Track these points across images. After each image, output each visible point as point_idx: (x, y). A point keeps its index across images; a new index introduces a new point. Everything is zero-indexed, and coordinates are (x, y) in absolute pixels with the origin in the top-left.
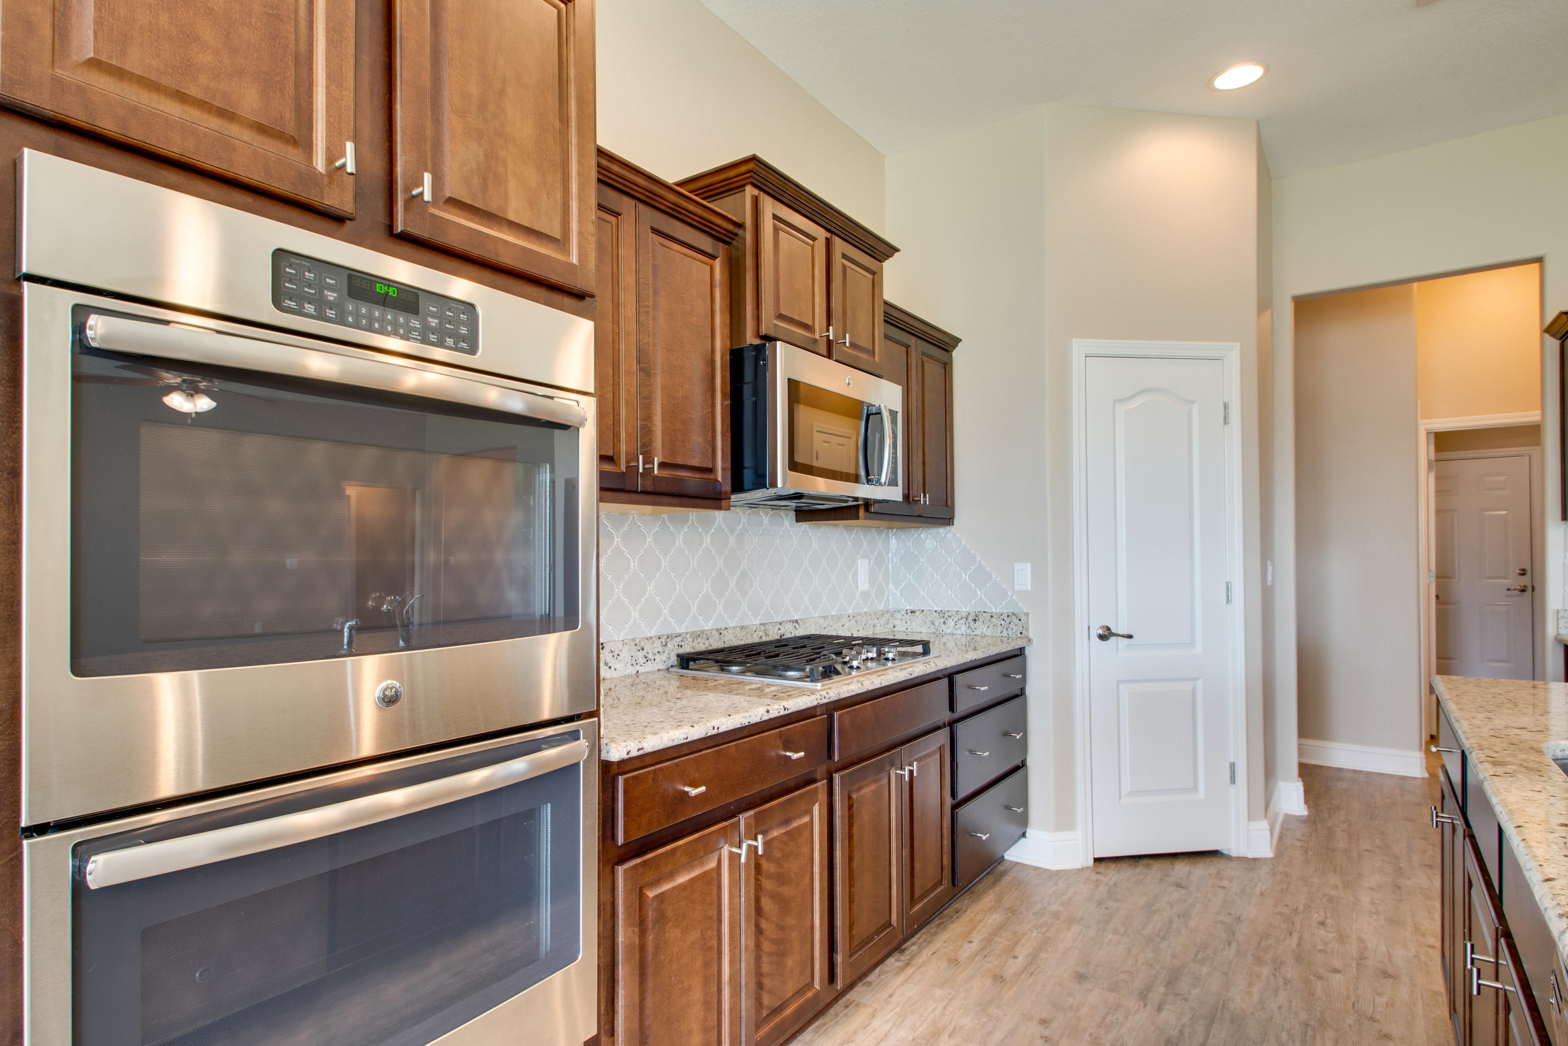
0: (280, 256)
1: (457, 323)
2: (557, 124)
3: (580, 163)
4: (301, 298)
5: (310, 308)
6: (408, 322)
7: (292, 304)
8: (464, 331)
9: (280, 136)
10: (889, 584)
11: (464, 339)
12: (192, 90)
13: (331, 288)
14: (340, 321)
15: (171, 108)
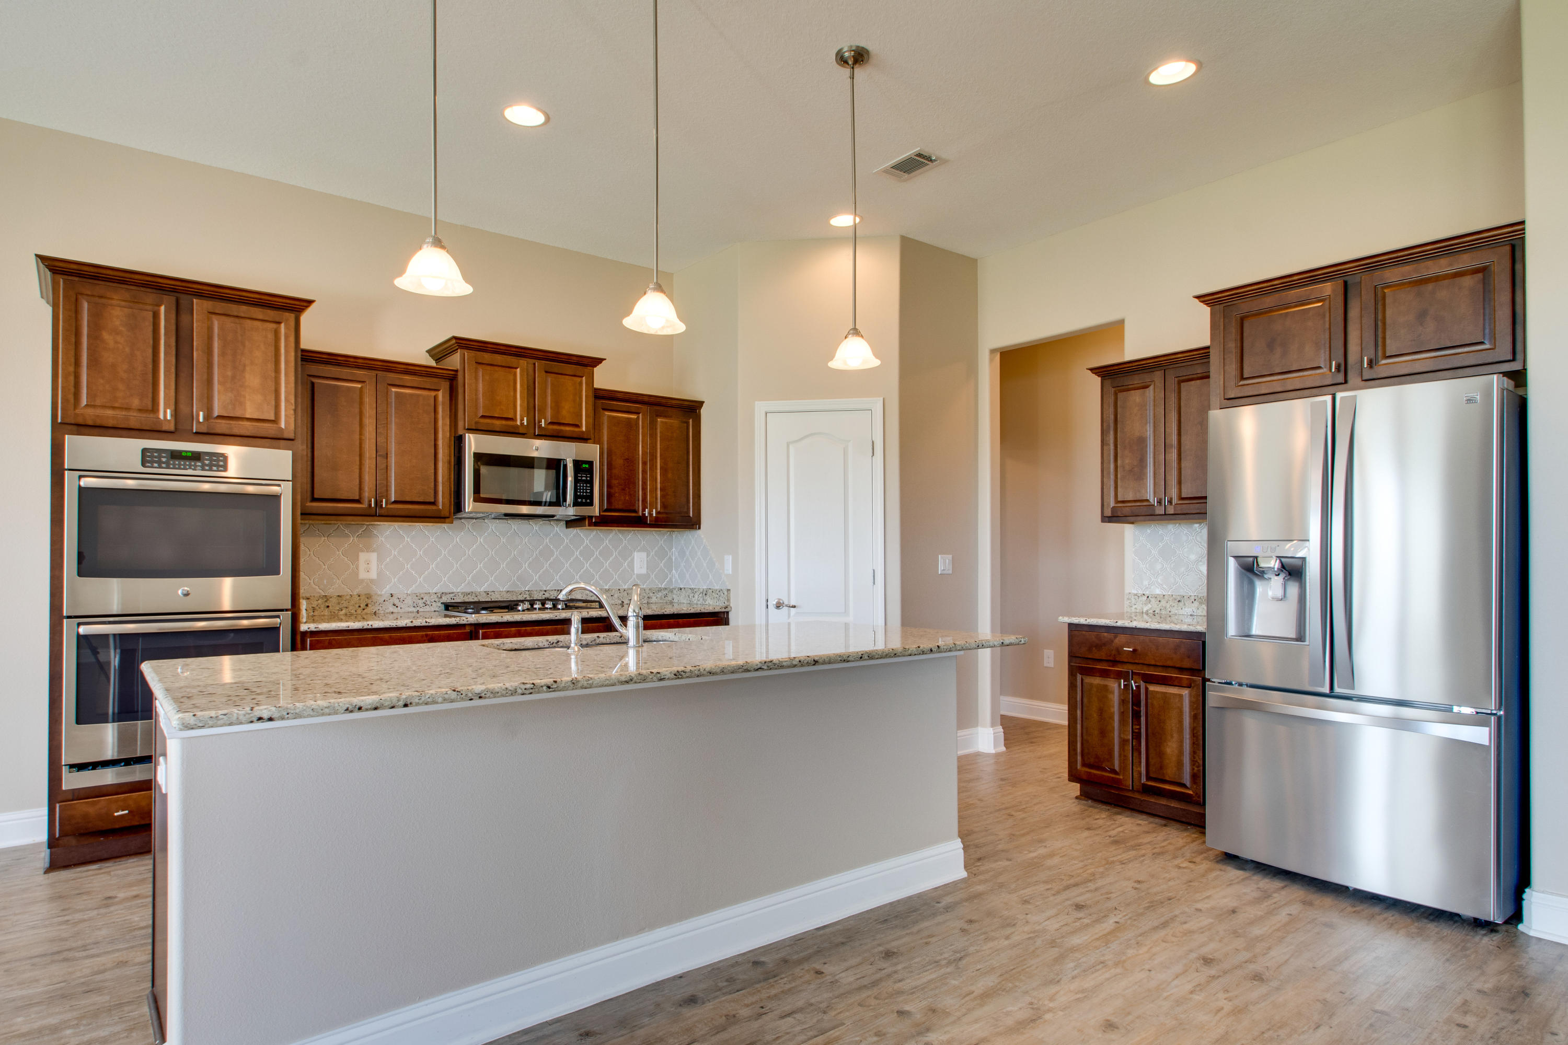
0: (144, 451)
1: (218, 461)
2: (273, 374)
3: (286, 387)
4: (152, 462)
5: (156, 465)
6: (195, 464)
7: (149, 465)
8: (221, 463)
9: (146, 411)
10: (672, 570)
11: (221, 466)
12: (116, 405)
13: (164, 457)
14: (168, 467)
15: (110, 412)
